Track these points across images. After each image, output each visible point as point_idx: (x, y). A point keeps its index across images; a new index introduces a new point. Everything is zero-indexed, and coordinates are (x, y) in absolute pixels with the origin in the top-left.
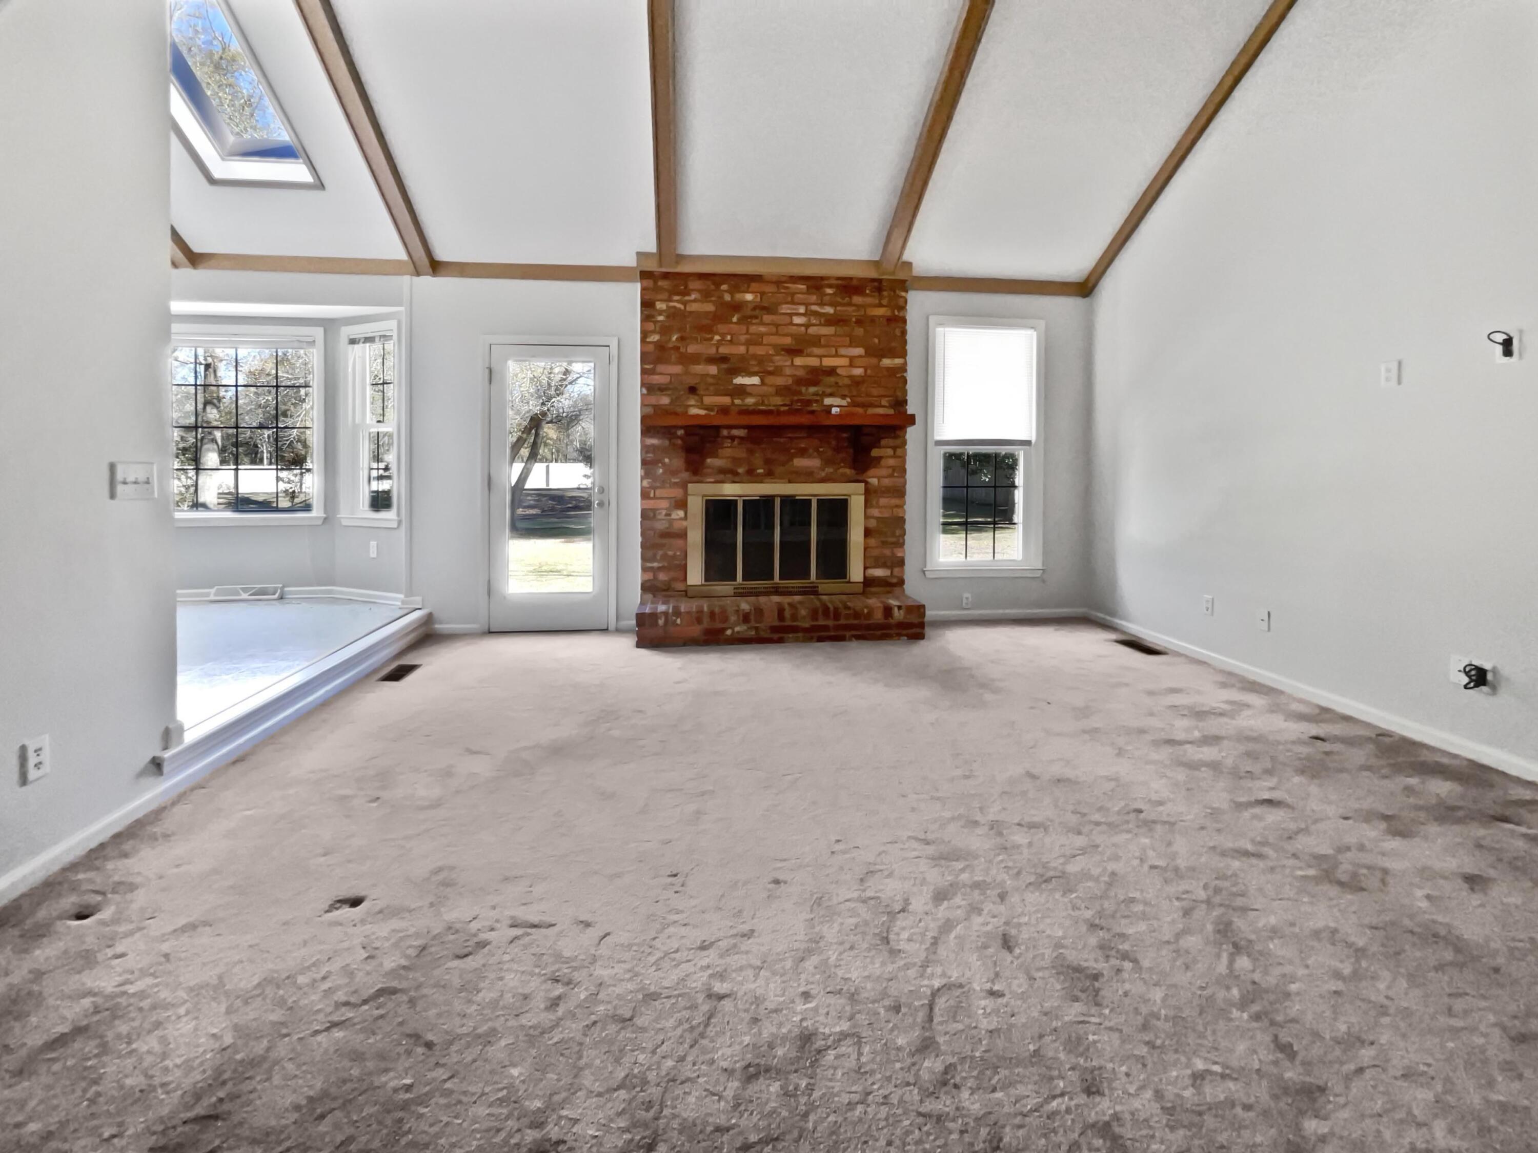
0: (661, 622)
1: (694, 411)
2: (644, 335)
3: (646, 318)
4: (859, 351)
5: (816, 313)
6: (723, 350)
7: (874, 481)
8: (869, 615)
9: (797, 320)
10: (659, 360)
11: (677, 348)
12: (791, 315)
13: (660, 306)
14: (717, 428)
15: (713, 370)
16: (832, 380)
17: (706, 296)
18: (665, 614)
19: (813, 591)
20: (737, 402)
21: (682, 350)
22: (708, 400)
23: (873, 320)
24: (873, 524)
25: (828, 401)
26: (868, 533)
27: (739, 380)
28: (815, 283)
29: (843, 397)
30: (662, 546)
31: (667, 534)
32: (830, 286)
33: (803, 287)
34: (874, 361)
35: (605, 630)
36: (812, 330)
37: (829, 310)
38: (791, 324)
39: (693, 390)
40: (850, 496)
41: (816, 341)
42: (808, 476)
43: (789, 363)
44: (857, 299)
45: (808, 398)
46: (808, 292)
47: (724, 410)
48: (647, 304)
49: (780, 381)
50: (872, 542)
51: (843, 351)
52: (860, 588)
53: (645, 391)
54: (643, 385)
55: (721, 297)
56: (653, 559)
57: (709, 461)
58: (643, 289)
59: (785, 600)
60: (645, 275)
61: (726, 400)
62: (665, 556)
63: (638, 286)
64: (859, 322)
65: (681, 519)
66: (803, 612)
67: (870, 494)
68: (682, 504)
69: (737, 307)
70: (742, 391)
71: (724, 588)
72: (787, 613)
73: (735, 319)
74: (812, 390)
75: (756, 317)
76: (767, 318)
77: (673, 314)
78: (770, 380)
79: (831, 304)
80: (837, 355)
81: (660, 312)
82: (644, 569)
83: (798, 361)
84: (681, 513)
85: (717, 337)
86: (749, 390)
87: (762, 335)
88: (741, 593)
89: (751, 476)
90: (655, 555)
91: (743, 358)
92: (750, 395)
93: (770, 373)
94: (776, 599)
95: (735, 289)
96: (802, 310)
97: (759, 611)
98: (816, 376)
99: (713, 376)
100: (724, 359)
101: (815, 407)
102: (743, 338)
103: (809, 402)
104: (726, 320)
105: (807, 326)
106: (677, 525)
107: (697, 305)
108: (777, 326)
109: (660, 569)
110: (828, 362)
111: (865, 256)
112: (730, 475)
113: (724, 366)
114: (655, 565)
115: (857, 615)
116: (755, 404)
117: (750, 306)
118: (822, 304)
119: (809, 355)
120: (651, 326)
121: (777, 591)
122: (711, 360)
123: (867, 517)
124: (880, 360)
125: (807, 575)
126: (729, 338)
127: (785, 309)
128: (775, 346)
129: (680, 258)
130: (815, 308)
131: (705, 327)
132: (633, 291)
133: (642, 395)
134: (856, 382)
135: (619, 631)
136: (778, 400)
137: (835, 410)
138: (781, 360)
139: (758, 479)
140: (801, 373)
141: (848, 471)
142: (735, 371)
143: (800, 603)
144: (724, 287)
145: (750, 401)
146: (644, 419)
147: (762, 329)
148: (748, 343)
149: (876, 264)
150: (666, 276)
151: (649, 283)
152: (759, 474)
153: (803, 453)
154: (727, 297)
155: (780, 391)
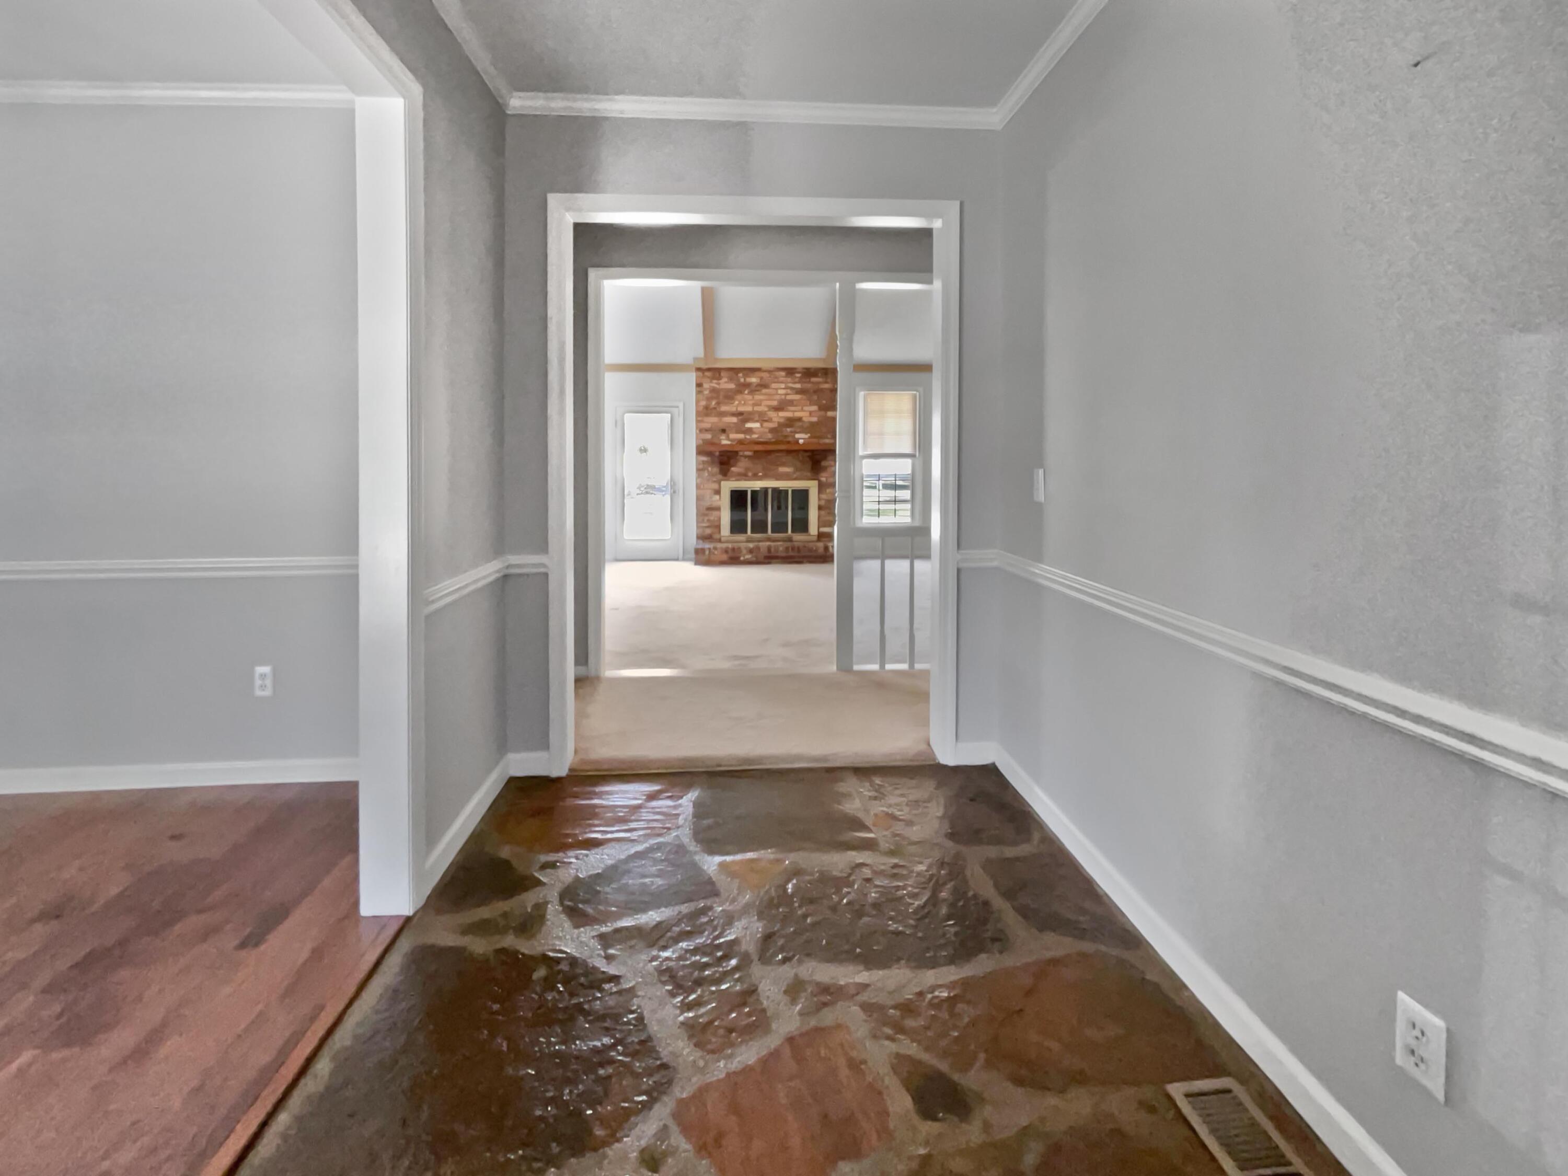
0: (707, 552)
1: (725, 442)
2: (697, 402)
3: (699, 393)
4: (814, 408)
5: (792, 388)
6: (741, 409)
7: (823, 479)
8: (816, 551)
9: (780, 392)
10: (707, 415)
11: (715, 408)
12: (777, 389)
13: (706, 386)
14: (737, 452)
15: (734, 420)
16: (800, 424)
17: (731, 380)
18: (709, 549)
19: (790, 540)
20: (748, 437)
21: (718, 409)
22: (733, 436)
23: (822, 390)
24: (823, 503)
25: (797, 436)
26: (820, 508)
27: (749, 425)
28: (790, 371)
29: (806, 433)
30: (706, 515)
31: (710, 509)
32: (799, 373)
33: (783, 374)
34: (822, 413)
35: (677, 560)
36: (789, 397)
37: (798, 386)
38: (777, 394)
39: (724, 431)
40: (809, 487)
41: (791, 403)
42: (787, 477)
43: (776, 415)
44: (814, 379)
45: (786, 434)
46: (787, 376)
47: (741, 442)
48: (699, 385)
49: (771, 425)
50: (823, 513)
51: (806, 408)
52: (815, 538)
53: (698, 431)
54: (697, 428)
55: (739, 380)
56: (703, 521)
57: (733, 469)
58: (697, 377)
59: (772, 544)
60: (698, 369)
61: (741, 436)
62: (708, 520)
63: (694, 374)
64: (815, 392)
65: (717, 501)
66: (781, 549)
67: (822, 487)
68: (718, 492)
69: (747, 385)
70: (750, 431)
71: (741, 537)
72: (772, 550)
73: (746, 392)
74: (789, 430)
75: (758, 391)
76: (764, 391)
77: (713, 390)
78: (766, 424)
79: (799, 382)
80: (802, 410)
81: (706, 389)
82: (698, 527)
83: (781, 414)
84: (717, 497)
85: (737, 402)
86: (754, 430)
87: (761, 401)
88: (749, 541)
89: (755, 477)
90: (703, 520)
91: (750, 413)
92: (754, 433)
93: (766, 421)
94: (768, 543)
95: (745, 376)
96: (783, 386)
97: (758, 548)
98: (791, 422)
99: (734, 423)
100: (741, 414)
101: (790, 439)
102: (751, 402)
103: (786, 436)
104: (741, 392)
105: (786, 394)
106: (715, 504)
107: (726, 384)
108: (770, 395)
109: (708, 527)
110: (798, 414)
111: (818, 356)
112: (744, 476)
113: (740, 418)
114: (704, 525)
115: (810, 550)
116: (758, 438)
117: (755, 385)
118: (795, 383)
119: (788, 411)
120: (700, 396)
121: (769, 539)
122: (733, 415)
123: (819, 499)
124: (826, 413)
125: (786, 531)
126: (743, 402)
127: (774, 386)
128: (768, 406)
129: (716, 360)
130: (791, 385)
131: (729, 396)
132: (692, 377)
133: (697, 434)
134: (812, 424)
135: (684, 560)
136: (770, 436)
137: (801, 441)
138: (772, 414)
139: (760, 479)
140: (782, 420)
141: (809, 474)
142: (747, 420)
143: (781, 545)
144: (740, 375)
145: (755, 436)
146: (698, 447)
147: (761, 397)
148: (754, 405)
149: (824, 360)
150: (709, 370)
151: (700, 374)
152: (760, 476)
153: (783, 465)
154: (742, 380)
155: (772, 430)
